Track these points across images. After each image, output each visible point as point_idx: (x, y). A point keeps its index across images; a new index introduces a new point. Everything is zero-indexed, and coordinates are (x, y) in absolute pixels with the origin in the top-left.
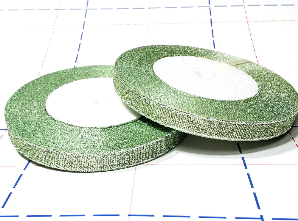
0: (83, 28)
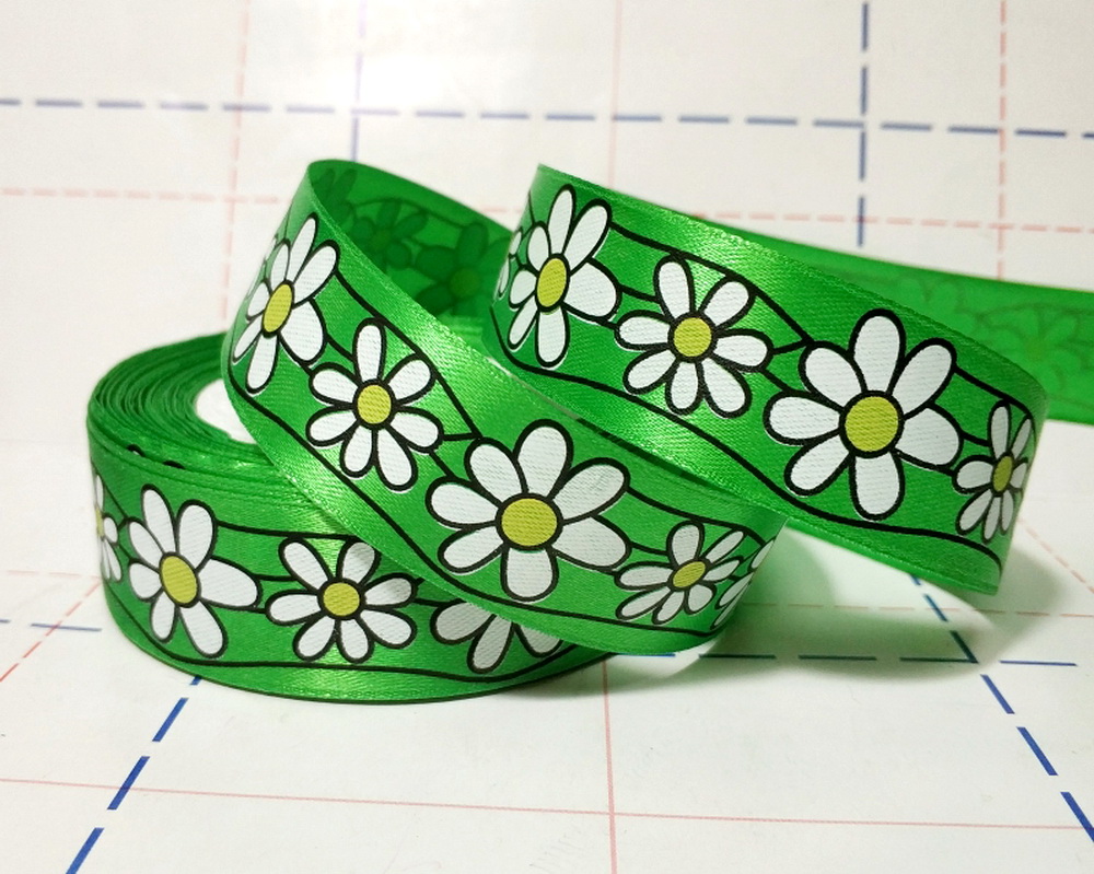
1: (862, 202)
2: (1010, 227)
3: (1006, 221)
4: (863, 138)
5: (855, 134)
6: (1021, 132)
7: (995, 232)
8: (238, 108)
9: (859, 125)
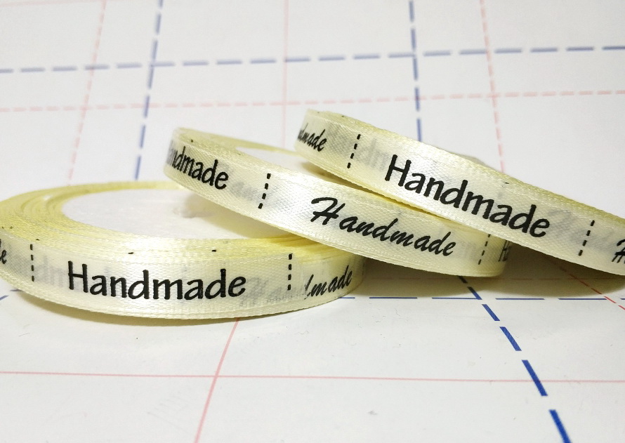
0: (146, 114)
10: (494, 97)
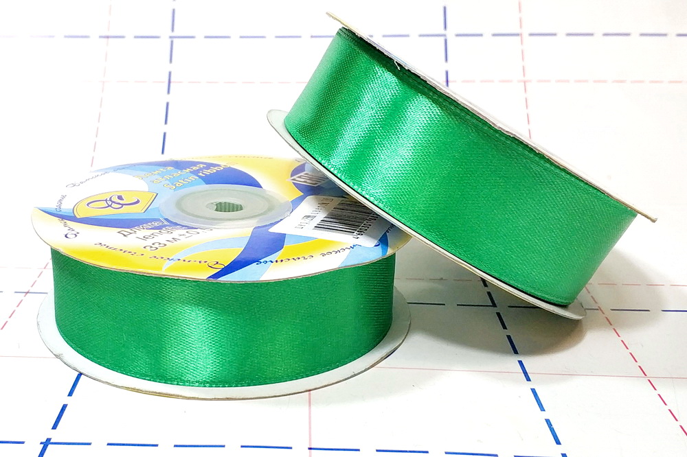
0: (169, 91)
1: (447, 73)
2: (530, 81)
3: (526, 79)
4: (446, 41)
5: (442, 39)
6: (531, 35)
7: (523, 83)
8: (108, 37)
9: (445, 35)
10: (525, 82)
